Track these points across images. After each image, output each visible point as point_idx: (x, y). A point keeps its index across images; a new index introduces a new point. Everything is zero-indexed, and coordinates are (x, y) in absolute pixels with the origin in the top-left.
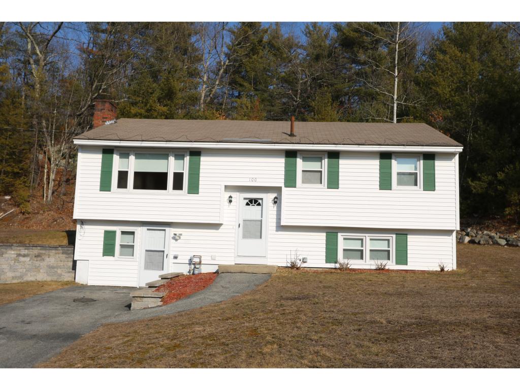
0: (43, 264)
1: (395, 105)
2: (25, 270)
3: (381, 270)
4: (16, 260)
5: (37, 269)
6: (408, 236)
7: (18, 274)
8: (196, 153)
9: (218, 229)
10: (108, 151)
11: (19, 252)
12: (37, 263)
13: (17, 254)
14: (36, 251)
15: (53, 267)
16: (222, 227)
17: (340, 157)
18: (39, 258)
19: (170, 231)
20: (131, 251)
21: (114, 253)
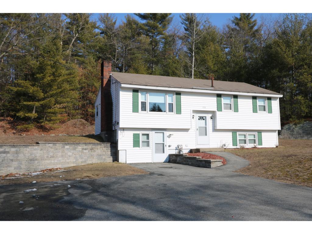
0: (95, 154)
1: (193, 70)
2: (86, 157)
3: (255, 147)
5: (92, 156)
6: (262, 133)
7: (84, 160)
8: (178, 94)
9: (188, 132)
10: (136, 91)
11: (83, 147)
12: (92, 153)
13: (82, 148)
14: (91, 146)
15: (100, 155)
17: (238, 98)
18: (93, 151)
19: (167, 133)
20: (148, 144)
21: (139, 145)
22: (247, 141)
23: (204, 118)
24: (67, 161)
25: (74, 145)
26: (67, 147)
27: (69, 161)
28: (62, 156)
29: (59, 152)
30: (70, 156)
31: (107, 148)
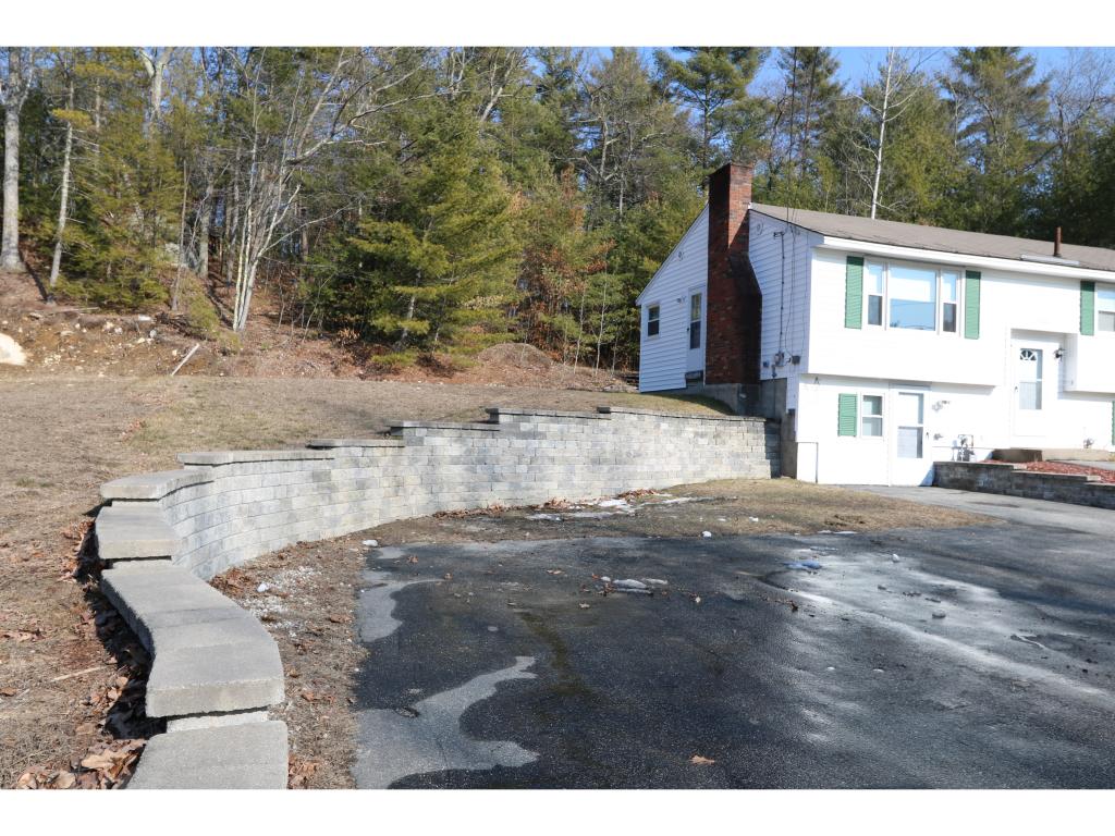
0: (724, 450)
2: (705, 460)
4: (695, 443)
5: (718, 458)
7: (699, 468)
8: (973, 274)
9: (988, 394)
10: (855, 259)
11: (696, 430)
12: (718, 449)
13: (694, 432)
15: (738, 455)
16: (994, 391)
18: (719, 440)
19: (931, 397)
20: (877, 428)
21: (855, 431)
23: (1035, 354)
24: (666, 469)
26: (664, 426)
27: (669, 468)
28: (656, 453)
29: (651, 440)
30: (670, 455)
31: (756, 436)
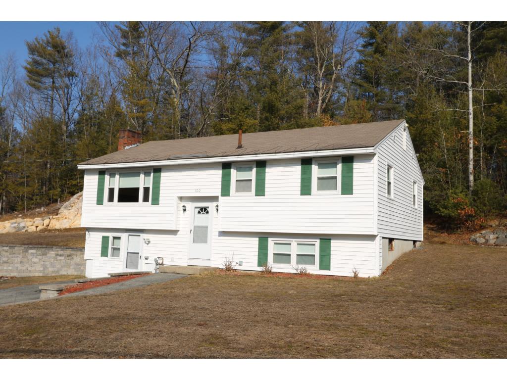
0: (73, 262)
2: (60, 266)
3: (303, 274)
4: (55, 259)
5: (69, 266)
6: (332, 241)
7: (56, 269)
8: (158, 170)
9: (176, 235)
10: (101, 173)
11: (57, 253)
12: (69, 261)
13: (56, 254)
14: (68, 252)
16: (179, 233)
17: (267, 166)
18: (70, 258)
19: (144, 236)
20: (119, 253)
21: (107, 254)
22: (294, 258)
24: (29, 269)
25: (44, 249)
26: (31, 251)
27: (33, 269)
28: (21, 262)
29: (18, 257)
30: (35, 263)
